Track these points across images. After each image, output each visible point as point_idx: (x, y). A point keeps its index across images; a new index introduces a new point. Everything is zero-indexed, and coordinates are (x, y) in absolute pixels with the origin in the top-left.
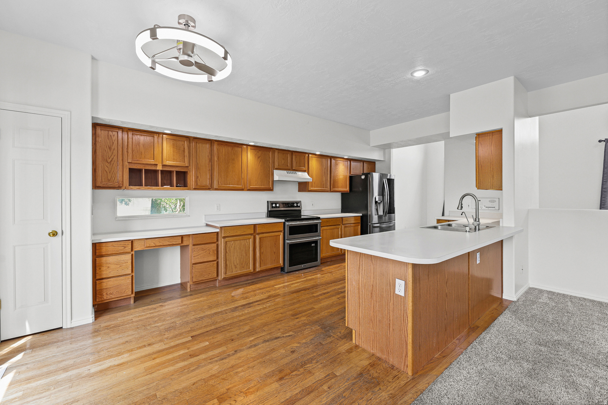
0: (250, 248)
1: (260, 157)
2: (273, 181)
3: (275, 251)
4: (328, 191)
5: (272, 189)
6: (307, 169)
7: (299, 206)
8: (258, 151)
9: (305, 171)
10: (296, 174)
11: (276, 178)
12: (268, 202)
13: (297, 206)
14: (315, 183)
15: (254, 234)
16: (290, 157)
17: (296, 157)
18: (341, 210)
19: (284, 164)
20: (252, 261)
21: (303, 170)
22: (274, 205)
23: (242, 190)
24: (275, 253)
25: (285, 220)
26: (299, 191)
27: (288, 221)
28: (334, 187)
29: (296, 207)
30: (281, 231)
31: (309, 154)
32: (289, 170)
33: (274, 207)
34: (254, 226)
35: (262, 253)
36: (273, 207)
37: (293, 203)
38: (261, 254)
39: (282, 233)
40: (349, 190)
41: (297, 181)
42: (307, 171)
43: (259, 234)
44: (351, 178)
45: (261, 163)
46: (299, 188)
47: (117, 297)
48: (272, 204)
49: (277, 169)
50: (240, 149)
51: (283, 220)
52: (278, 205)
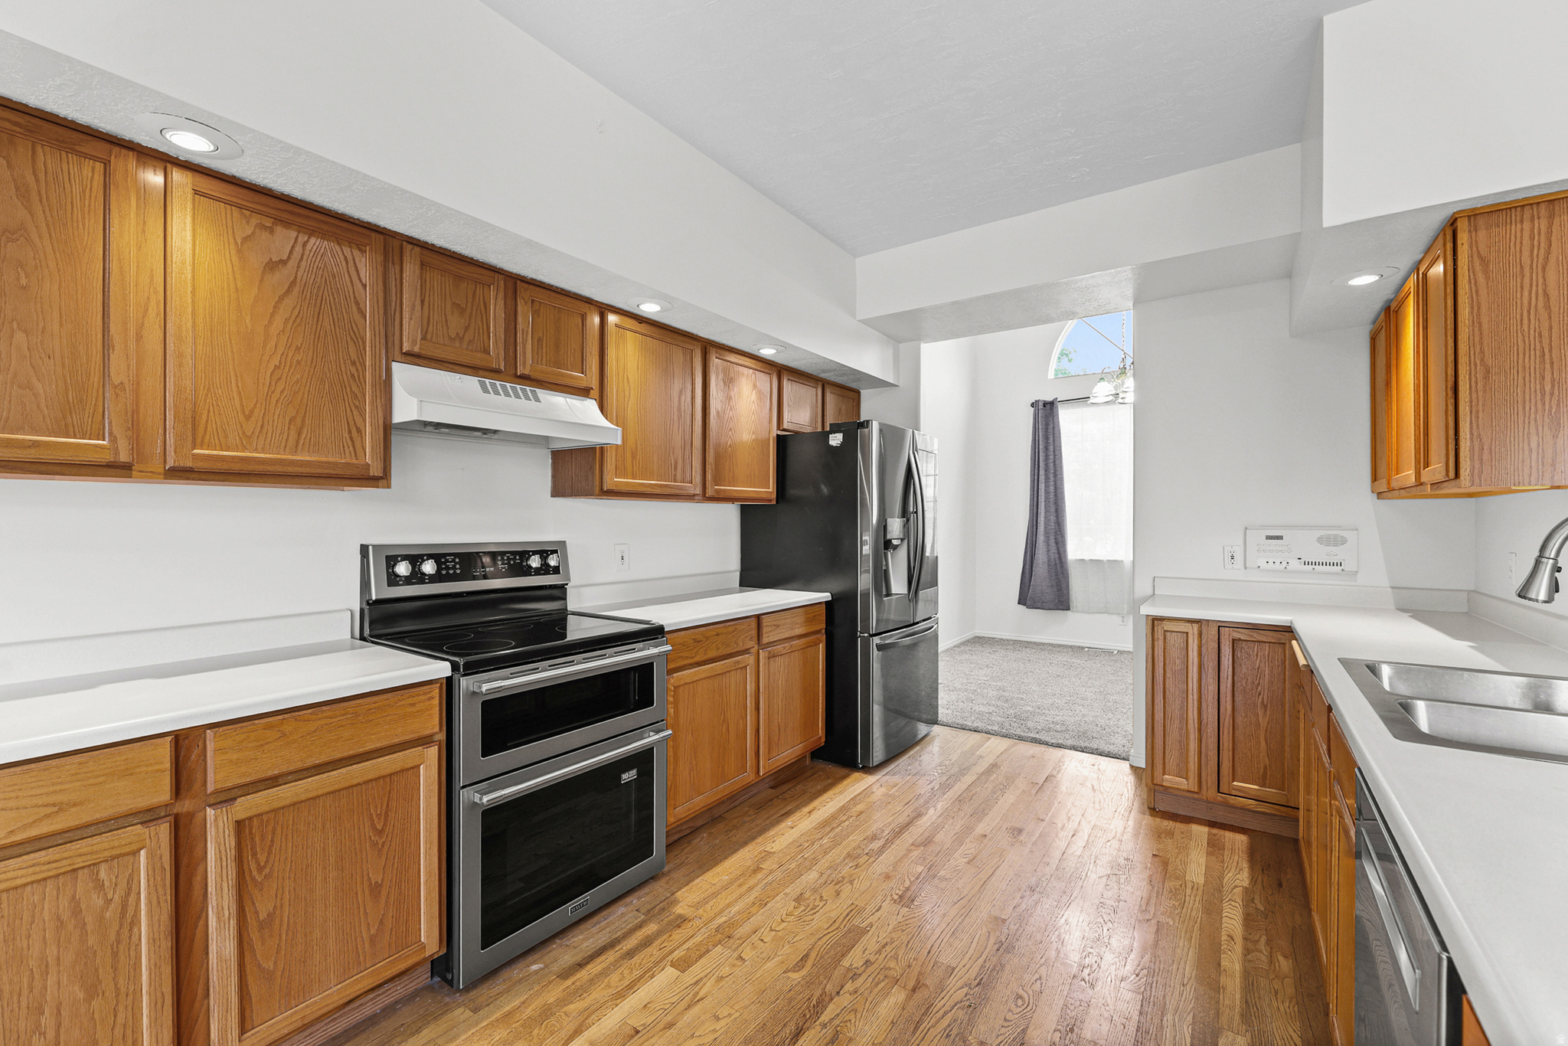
0: (135, 922)
1: (284, 262)
2: (388, 429)
3: (376, 878)
4: (690, 498)
5: (376, 470)
6: (594, 383)
7: (556, 570)
8: (268, 223)
9: (584, 392)
10: (537, 400)
11: (405, 410)
12: (364, 549)
13: (545, 569)
14: (634, 457)
15: (185, 806)
16: (501, 302)
17: (536, 313)
18: (738, 573)
19: (462, 339)
20: (154, 1021)
21: (568, 382)
22: (403, 569)
23: (117, 469)
24: (375, 889)
25: (455, 667)
26: (557, 491)
27: (471, 669)
28: (717, 481)
29: (538, 572)
30: (425, 741)
31: (604, 309)
32: (494, 372)
33: (408, 581)
34: (177, 744)
35: (265, 925)
36: (393, 579)
37: (525, 555)
38: (254, 935)
39: (432, 753)
40: (774, 496)
41: (546, 440)
42: (595, 393)
43: (226, 797)
44: (782, 442)
45: (289, 302)
46: (553, 477)
48: (392, 561)
49: (415, 358)
51: (441, 669)
52: (429, 567)
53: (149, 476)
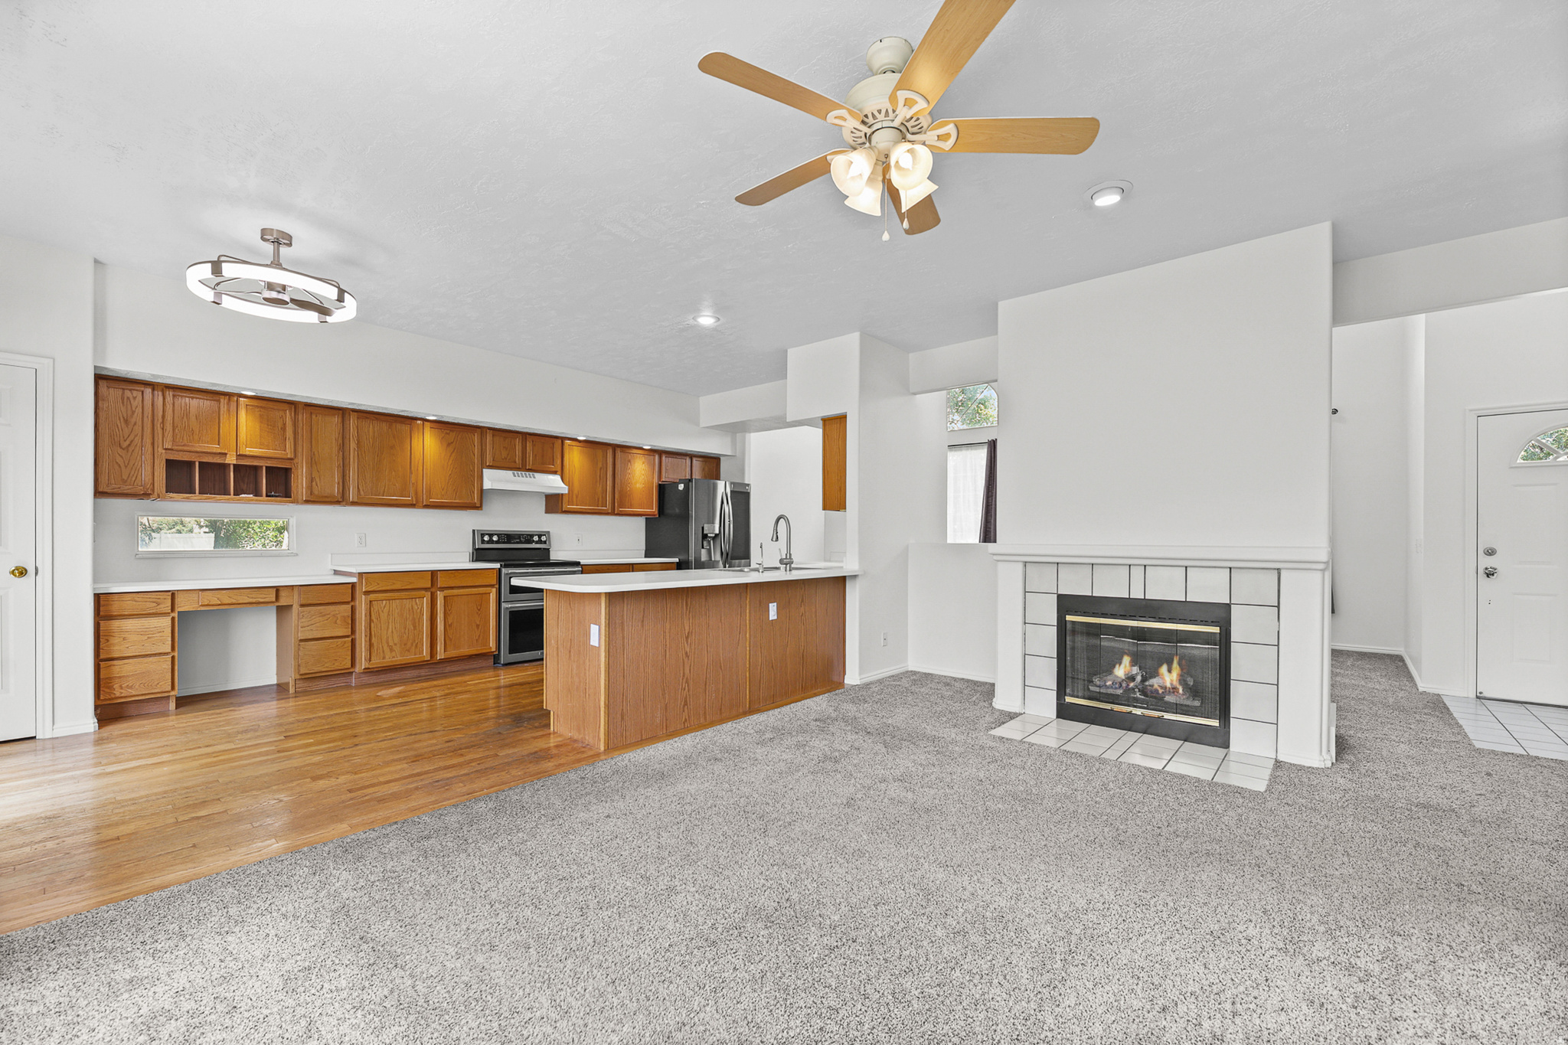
0: (423, 615)
1: (452, 443)
2: (482, 491)
3: (478, 623)
4: (607, 514)
5: (478, 505)
6: (559, 469)
7: (545, 542)
8: (448, 432)
9: (555, 473)
10: (534, 478)
11: (487, 485)
12: (474, 531)
13: (540, 542)
14: (577, 497)
15: (433, 590)
16: (520, 444)
17: (534, 445)
18: (644, 552)
19: (506, 459)
20: (426, 640)
21: (552, 470)
22: (486, 538)
23: (412, 506)
24: (478, 626)
25: (501, 565)
26: (547, 512)
27: (506, 566)
28: (620, 506)
29: (537, 542)
30: (492, 586)
31: (563, 439)
32: (518, 469)
33: (488, 542)
34: (432, 573)
35: (450, 626)
36: (483, 542)
37: (532, 536)
38: (447, 626)
39: (494, 590)
40: (657, 513)
41: (544, 493)
42: (559, 472)
43: (442, 589)
44: (662, 489)
45: (454, 454)
46: (546, 505)
47: (142, 695)
48: (483, 535)
49: (490, 467)
50: (407, 428)
51: (497, 565)
52: (495, 538)
53: (419, 507)
